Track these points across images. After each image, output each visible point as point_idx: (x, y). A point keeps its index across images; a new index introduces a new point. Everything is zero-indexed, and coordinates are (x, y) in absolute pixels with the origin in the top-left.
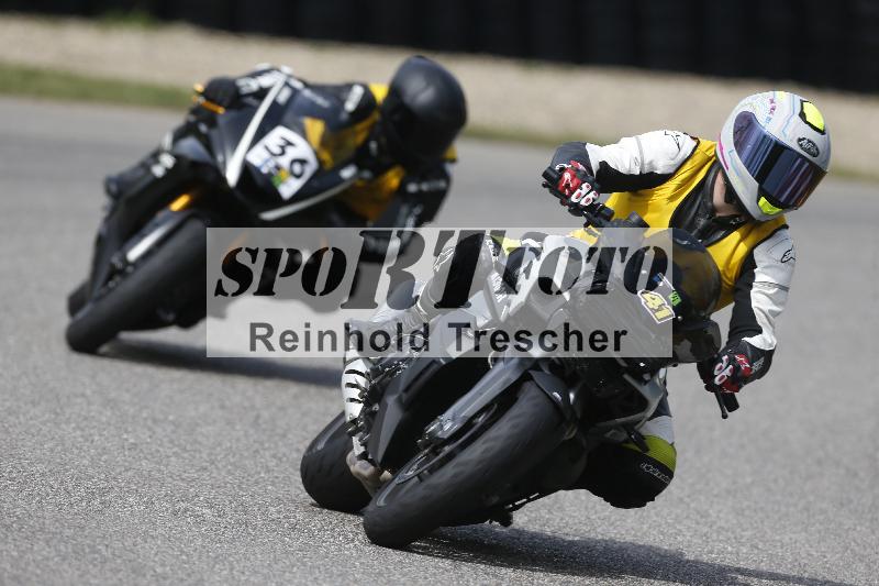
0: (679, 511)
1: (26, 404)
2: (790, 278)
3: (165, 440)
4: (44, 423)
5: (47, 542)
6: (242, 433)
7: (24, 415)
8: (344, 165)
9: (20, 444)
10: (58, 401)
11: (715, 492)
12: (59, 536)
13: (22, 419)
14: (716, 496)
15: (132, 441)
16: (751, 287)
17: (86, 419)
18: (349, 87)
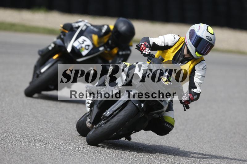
0: (195, 147)
1: (11, 117)
2: (205, 74)
3: (51, 127)
4: (16, 123)
5: (17, 156)
6: (72, 125)
7: (11, 120)
8: (101, 47)
9: (9, 128)
10: (20, 116)
11: (205, 142)
12: (20, 154)
13: (10, 121)
14: (205, 143)
15: (41, 127)
16: (194, 76)
17: (28, 121)
18: (103, 26)
